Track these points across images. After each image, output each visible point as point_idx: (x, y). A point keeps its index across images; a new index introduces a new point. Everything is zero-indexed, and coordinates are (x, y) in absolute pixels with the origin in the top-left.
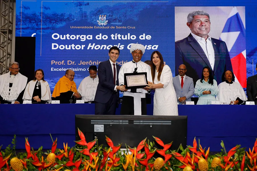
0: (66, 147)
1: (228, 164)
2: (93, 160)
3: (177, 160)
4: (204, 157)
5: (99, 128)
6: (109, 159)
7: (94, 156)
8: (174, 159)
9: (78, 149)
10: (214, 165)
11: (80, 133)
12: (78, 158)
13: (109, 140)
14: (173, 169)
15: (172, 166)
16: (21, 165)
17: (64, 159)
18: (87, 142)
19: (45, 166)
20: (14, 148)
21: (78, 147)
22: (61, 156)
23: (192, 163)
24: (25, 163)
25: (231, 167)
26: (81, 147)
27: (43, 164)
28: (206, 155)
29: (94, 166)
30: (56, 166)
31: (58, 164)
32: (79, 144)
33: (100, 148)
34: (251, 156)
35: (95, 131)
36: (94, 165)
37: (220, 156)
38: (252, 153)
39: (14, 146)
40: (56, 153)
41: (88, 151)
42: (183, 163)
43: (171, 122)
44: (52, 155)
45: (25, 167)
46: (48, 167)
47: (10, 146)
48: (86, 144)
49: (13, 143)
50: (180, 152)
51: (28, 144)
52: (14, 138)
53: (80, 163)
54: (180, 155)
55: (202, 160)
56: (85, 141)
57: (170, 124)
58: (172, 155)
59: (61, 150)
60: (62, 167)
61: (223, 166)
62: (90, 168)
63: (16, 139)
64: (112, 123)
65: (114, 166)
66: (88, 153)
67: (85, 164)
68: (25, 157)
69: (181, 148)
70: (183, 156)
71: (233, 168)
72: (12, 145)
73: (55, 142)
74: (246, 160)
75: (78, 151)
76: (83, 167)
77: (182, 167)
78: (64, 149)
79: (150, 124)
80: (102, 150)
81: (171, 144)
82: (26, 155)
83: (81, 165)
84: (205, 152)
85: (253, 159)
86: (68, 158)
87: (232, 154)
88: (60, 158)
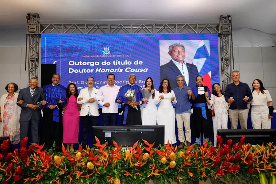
0: (88, 148)
1: (188, 155)
2: (105, 156)
3: (157, 154)
4: (174, 152)
5: (108, 135)
6: (115, 154)
7: (105, 153)
8: (155, 153)
9: (95, 149)
10: (180, 157)
11: (96, 138)
12: (96, 155)
13: (115, 143)
14: (155, 160)
15: (154, 158)
16: (61, 160)
17: (86, 155)
18: (101, 145)
19: (75, 160)
20: (55, 150)
21: (95, 148)
22: (85, 154)
23: (166, 155)
24: (63, 159)
25: (190, 157)
26: (97, 148)
27: (75, 159)
28: (175, 150)
29: (106, 160)
30: (82, 160)
31: (83, 159)
32: (96, 146)
33: (109, 148)
34: (202, 150)
35: (105, 137)
36: (106, 158)
37: (184, 150)
38: (202, 148)
39: (55, 148)
40: (81, 152)
41: (102, 150)
42: (161, 156)
43: (154, 129)
44: (79, 154)
45: (63, 161)
46: (77, 161)
47: (52, 149)
48: (100, 146)
49: (53, 146)
50: (159, 149)
51: (63, 147)
52: (54, 143)
53: (97, 157)
54: (159, 151)
55: (172, 153)
56: (100, 144)
57: (154, 131)
58: (155, 151)
59: (85, 150)
60: (86, 161)
61: (185, 157)
62: (103, 161)
63: (56, 143)
64: (116, 131)
65: (119, 159)
66: (102, 152)
67: (100, 158)
68: (62, 155)
69: (160, 146)
70: (161, 152)
71: (191, 158)
72: (53, 148)
73: (81, 146)
74: (199, 152)
75: (95, 150)
76: (99, 160)
77: (160, 158)
78: (86, 149)
79: (141, 131)
80: (110, 149)
81: (153, 144)
82: (62, 154)
83: (97, 159)
84: (175, 148)
85: (202, 151)
86: (89, 155)
87: (191, 149)
88: (84, 155)
